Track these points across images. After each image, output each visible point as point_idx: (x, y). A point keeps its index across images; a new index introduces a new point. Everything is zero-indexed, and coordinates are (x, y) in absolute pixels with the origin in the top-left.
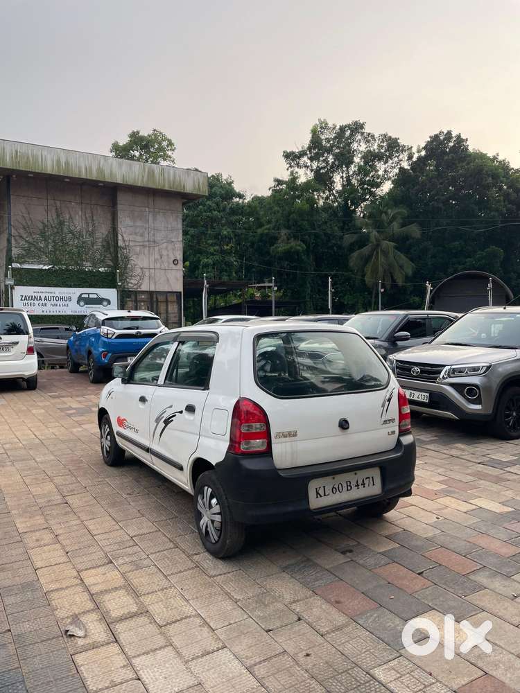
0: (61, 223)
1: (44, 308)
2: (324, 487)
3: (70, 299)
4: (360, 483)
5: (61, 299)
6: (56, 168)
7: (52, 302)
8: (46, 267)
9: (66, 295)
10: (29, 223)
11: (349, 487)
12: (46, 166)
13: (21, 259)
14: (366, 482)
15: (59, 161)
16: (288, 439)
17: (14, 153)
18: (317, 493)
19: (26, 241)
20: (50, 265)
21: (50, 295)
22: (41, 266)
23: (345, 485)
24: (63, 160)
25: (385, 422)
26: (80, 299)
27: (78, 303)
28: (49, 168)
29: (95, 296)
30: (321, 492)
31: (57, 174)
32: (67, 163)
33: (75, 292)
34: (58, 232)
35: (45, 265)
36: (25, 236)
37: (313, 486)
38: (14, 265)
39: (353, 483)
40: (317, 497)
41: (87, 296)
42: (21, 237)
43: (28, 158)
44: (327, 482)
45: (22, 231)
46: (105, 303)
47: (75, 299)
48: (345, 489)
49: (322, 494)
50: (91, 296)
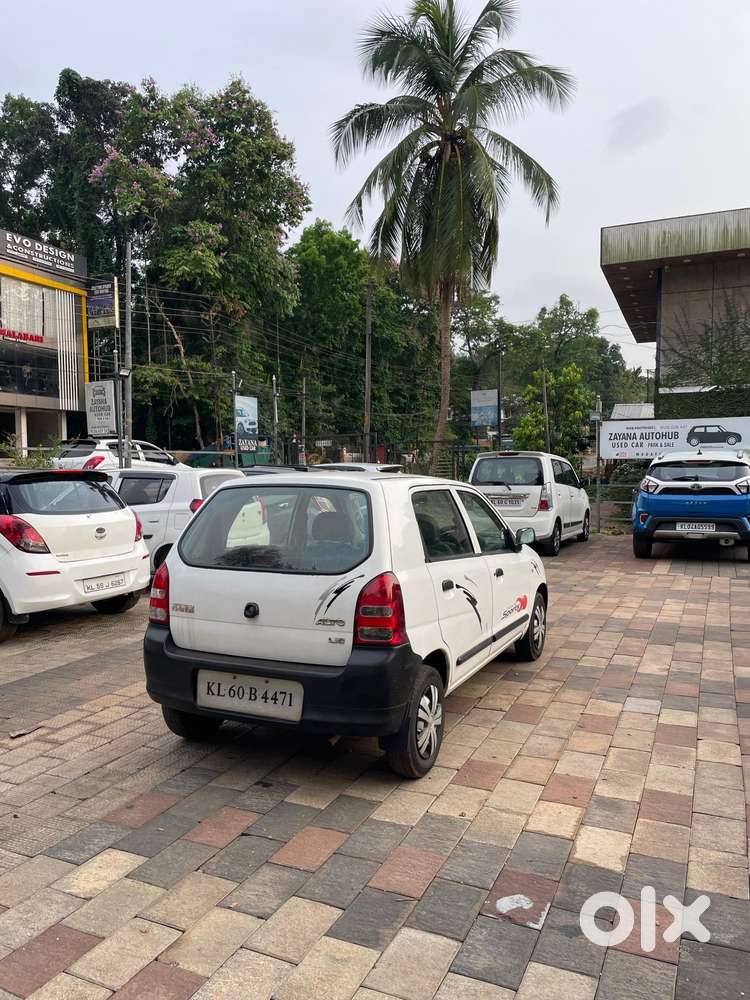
0: (733, 322)
1: (639, 450)
2: (219, 684)
3: (676, 435)
4: (270, 695)
5: (664, 436)
6: (720, 241)
7: (650, 441)
8: (707, 389)
9: (670, 431)
10: (685, 329)
11: (253, 696)
12: (706, 244)
13: (671, 381)
14: (280, 697)
15: (725, 231)
16: (184, 614)
17: (661, 235)
18: (209, 688)
19: (680, 355)
20: (712, 385)
21: (648, 431)
22: (697, 389)
23: (247, 691)
24: (732, 227)
25: (323, 622)
26: (692, 435)
27: (689, 440)
28: (711, 244)
29: (716, 430)
30: (215, 689)
31: (721, 250)
32: (739, 230)
33: (685, 425)
34: (726, 336)
35: (704, 386)
36: (678, 349)
37: (204, 678)
38: (662, 391)
39: (260, 694)
40: (208, 693)
41: (702, 430)
42: (672, 350)
43: (680, 237)
44: (226, 680)
45: (675, 342)
46: (732, 440)
47: (684, 435)
48: (247, 696)
49: (215, 691)
50: (709, 430)
